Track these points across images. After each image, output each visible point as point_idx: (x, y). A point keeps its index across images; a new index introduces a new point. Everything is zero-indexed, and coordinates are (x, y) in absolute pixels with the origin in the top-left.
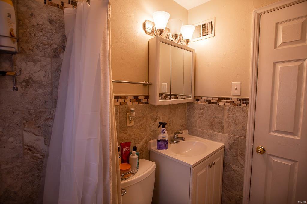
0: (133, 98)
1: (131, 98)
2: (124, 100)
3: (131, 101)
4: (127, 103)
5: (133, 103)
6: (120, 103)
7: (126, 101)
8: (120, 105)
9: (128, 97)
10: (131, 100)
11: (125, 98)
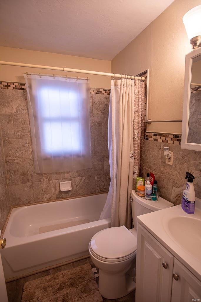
0: (173, 137)
1: (172, 136)
2: (166, 138)
3: (171, 140)
4: (168, 141)
5: (173, 142)
6: (162, 140)
7: (167, 139)
8: (162, 142)
9: (169, 135)
10: (171, 138)
11: (166, 135)
